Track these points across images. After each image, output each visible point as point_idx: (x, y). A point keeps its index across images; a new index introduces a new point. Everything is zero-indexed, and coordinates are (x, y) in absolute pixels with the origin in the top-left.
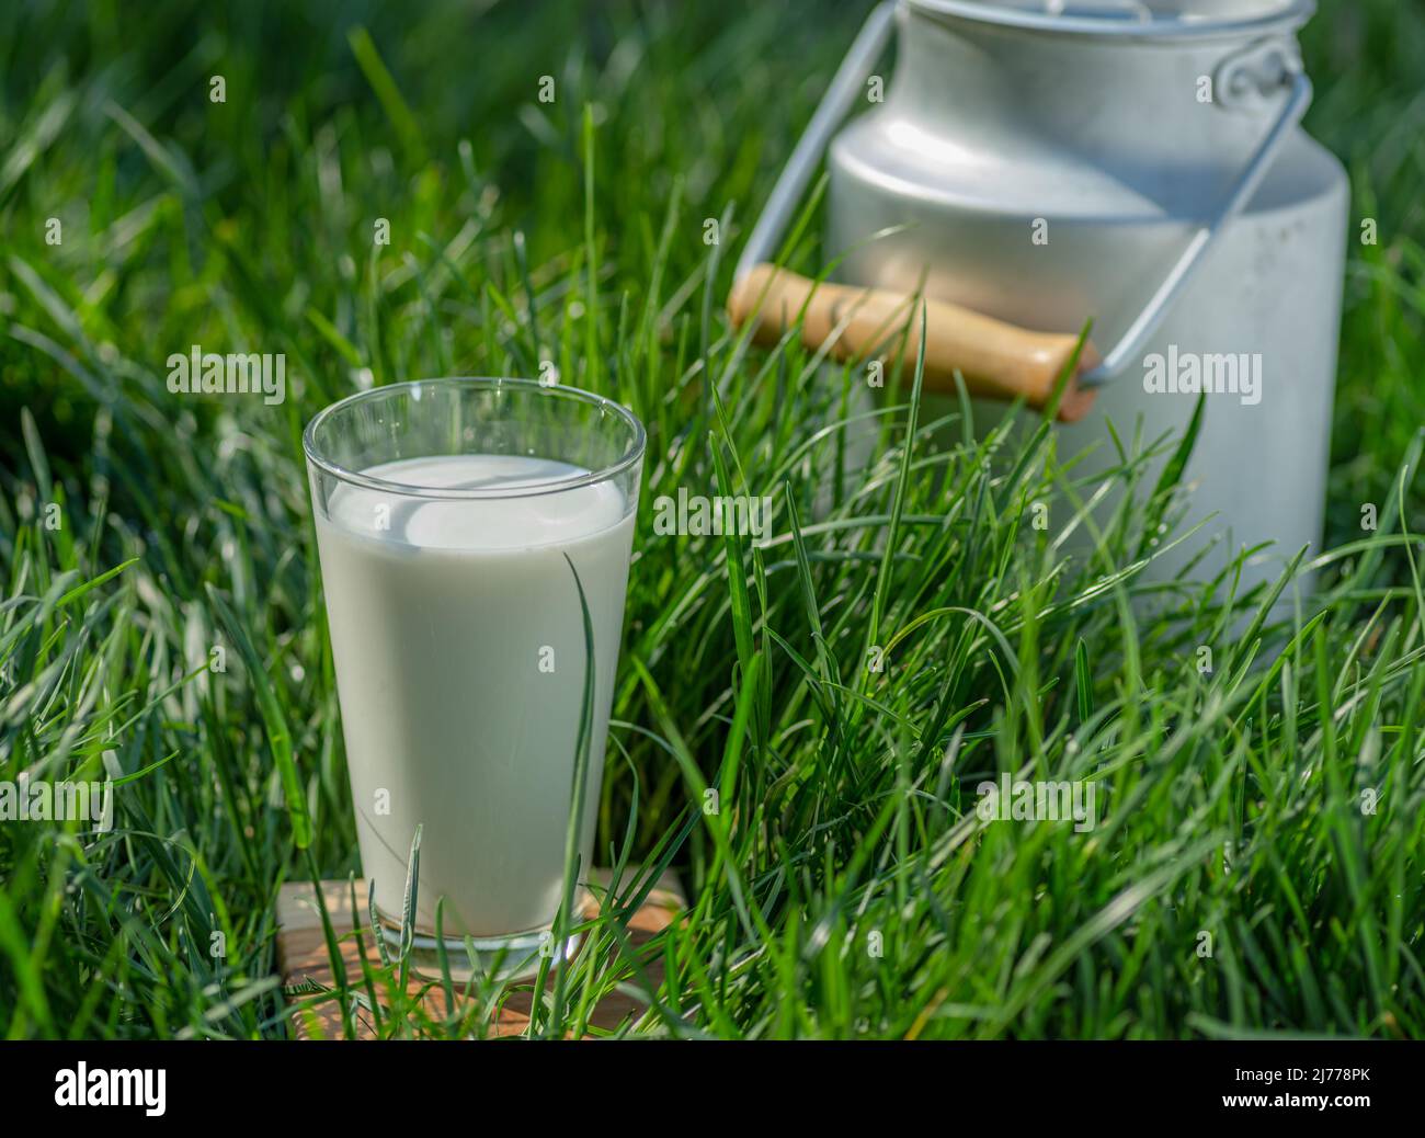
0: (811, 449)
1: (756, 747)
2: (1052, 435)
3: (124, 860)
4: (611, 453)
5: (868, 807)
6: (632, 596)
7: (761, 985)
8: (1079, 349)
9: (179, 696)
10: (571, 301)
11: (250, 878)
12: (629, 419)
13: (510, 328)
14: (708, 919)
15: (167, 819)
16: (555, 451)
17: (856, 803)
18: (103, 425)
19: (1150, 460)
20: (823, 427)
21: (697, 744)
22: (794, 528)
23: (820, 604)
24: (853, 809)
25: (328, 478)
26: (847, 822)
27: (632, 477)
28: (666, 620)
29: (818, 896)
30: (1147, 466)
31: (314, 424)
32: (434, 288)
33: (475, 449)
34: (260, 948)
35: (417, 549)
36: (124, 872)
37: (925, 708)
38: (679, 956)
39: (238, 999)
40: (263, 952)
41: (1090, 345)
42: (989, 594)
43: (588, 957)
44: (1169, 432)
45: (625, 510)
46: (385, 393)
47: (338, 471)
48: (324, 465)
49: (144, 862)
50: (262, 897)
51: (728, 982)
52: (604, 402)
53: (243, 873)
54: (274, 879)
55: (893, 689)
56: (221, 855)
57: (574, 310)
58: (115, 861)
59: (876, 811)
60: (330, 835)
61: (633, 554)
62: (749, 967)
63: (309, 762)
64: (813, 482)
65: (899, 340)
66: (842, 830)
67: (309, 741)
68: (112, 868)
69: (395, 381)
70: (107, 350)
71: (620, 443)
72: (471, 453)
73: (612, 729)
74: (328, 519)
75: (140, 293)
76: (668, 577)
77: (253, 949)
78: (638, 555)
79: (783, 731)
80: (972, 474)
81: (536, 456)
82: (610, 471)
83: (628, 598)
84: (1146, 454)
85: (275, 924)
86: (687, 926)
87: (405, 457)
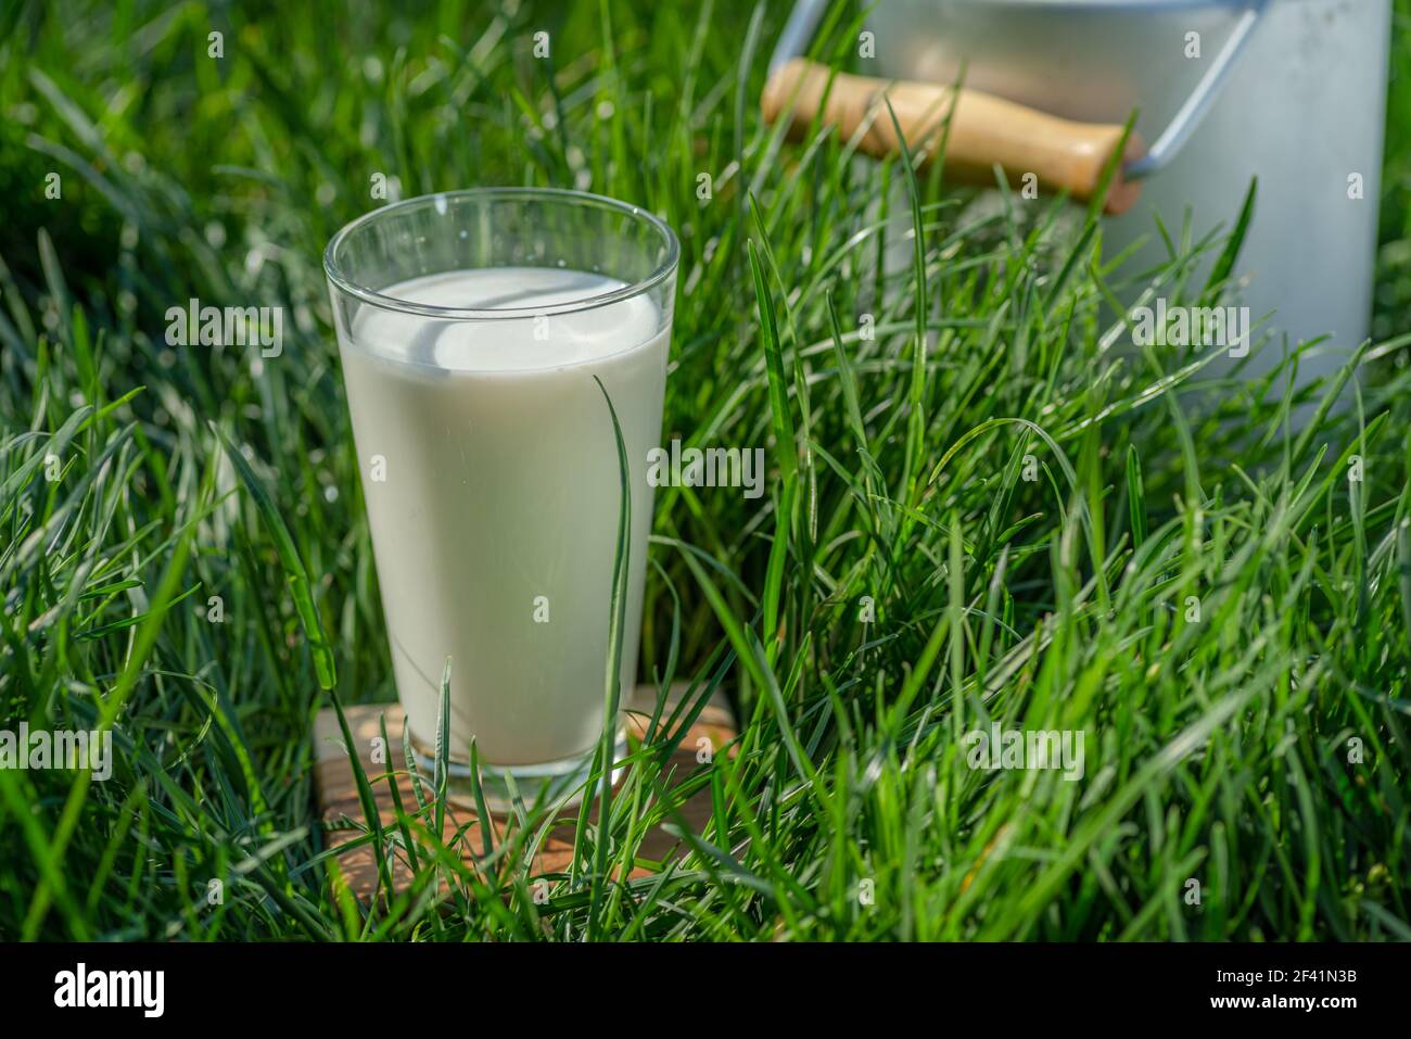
0: (851, 252)
1: (802, 564)
2: (1099, 232)
3: (154, 693)
4: (644, 265)
5: (919, 625)
6: (671, 407)
7: (812, 818)
8: (1125, 140)
9: (210, 519)
10: (600, 101)
11: (286, 707)
12: (663, 230)
13: (536, 133)
14: (756, 750)
15: (197, 650)
16: (587, 261)
17: (907, 621)
18: (129, 237)
19: (1201, 255)
20: (861, 228)
21: (741, 557)
22: (833, 333)
23: (864, 411)
24: (904, 628)
25: (351, 299)
26: (898, 640)
27: (666, 290)
28: (706, 430)
29: (870, 730)
30: (1198, 262)
31: (334, 243)
32: (461, 93)
33: (503, 261)
34: (296, 782)
35: (446, 372)
36: (152, 708)
37: (973, 519)
38: (726, 791)
39: (266, 852)
40: (299, 786)
41: (1136, 137)
42: (1039, 396)
43: (633, 789)
44: (1220, 227)
45: (660, 323)
46: (411, 206)
47: (360, 293)
48: (346, 287)
49: (175, 696)
50: (297, 725)
51: (779, 814)
52: (635, 211)
53: (278, 702)
54: (310, 704)
55: (941, 499)
56: (255, 683)
57: (604, 109)
58: (144, 694)
59: (930, 630)
60: (368, 657)
61: (669, 363)
62: (801, 797)
63: (344, 583)
64: (853, 286)
65: (939, 134)
66: (893, 648)
67: (344, 560)
68: (142, 702)
69: (420, 194)
70: (133, 161)
71: (652, 253)
72: (499, 266)
73: (652, 544)
74: (352, 342)
75: (165, 102)
76: (707, 389)
77: (290, 781)
78: (675, 366)
79: (830, 541)
80: (1018, 272)
81: (566, 267)
82: (642, 285)
83: (665, 410)
84: (1197, 250)
85: (312, 756)
86: (736, 753)
87: (432, 272)
